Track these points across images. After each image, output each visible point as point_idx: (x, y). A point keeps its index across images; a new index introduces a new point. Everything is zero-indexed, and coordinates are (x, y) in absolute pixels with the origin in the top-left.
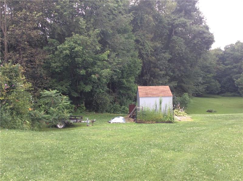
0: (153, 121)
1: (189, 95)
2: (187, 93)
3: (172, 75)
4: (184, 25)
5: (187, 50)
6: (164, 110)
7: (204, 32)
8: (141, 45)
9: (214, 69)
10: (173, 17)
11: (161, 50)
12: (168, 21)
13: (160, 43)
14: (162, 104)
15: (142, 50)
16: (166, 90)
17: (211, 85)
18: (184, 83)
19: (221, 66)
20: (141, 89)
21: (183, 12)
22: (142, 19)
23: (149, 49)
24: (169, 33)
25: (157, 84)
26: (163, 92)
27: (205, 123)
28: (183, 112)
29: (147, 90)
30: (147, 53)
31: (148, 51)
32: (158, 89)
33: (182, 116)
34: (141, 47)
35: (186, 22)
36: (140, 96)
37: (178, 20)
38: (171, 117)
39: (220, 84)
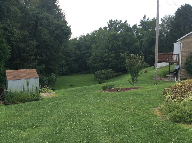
0: (21, 101)
1: (55, 75)
2: (54, 73)
3: (40, 59)
4: (47, 18)
5: (51, 39)
6: (31, 90)
7: (63, 26)
8: (9, 32)
9: (73, 54)
10: (37, 11)
11: (29, 38)
12: (34, 14)
13: (27, 32)
14: (29, 85)
15: (11, 37)
16: (33, 72)
17: (72, 66)
18: (51, 66)
19: (78, 52)
20: (9, 72)
21: (46, 8)
22: (8, 9)
23: (18, 37)
24: (35, 24)
25: (28, 67)
26: (31, 74)
27: (65, 96)
28: (50, 90)
29: (15, 73)
30: (16, 40)
31: (17, 38)
32: (26, 72)
33: (48, 93)
34: (9, 34)
35: (48, 16)
36: (7, 80)
37: (42, 14)
38: (38, 95)
39: (78, 65)
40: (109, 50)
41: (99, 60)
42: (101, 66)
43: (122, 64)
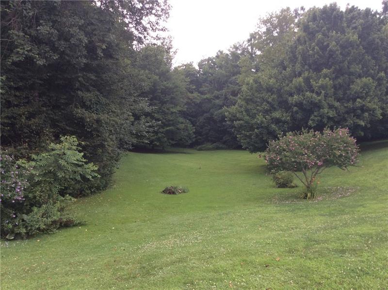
17: (178, 128)
19: (195, 95)
39: (194, 126)
40: (306, 67)
41: (268, 102)
42: (277, 121)
43: (358, 117)
